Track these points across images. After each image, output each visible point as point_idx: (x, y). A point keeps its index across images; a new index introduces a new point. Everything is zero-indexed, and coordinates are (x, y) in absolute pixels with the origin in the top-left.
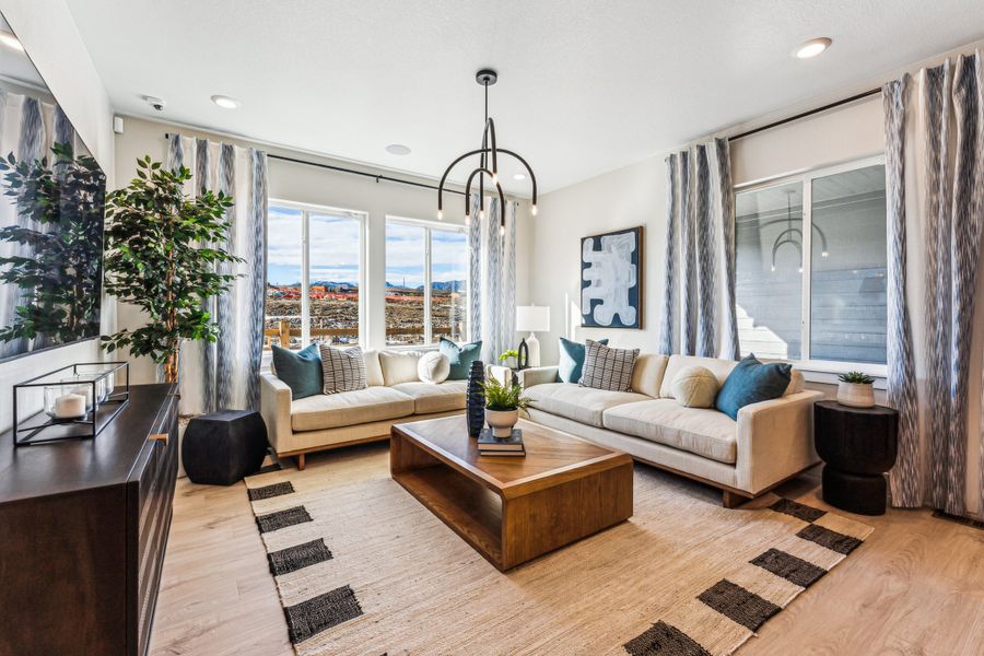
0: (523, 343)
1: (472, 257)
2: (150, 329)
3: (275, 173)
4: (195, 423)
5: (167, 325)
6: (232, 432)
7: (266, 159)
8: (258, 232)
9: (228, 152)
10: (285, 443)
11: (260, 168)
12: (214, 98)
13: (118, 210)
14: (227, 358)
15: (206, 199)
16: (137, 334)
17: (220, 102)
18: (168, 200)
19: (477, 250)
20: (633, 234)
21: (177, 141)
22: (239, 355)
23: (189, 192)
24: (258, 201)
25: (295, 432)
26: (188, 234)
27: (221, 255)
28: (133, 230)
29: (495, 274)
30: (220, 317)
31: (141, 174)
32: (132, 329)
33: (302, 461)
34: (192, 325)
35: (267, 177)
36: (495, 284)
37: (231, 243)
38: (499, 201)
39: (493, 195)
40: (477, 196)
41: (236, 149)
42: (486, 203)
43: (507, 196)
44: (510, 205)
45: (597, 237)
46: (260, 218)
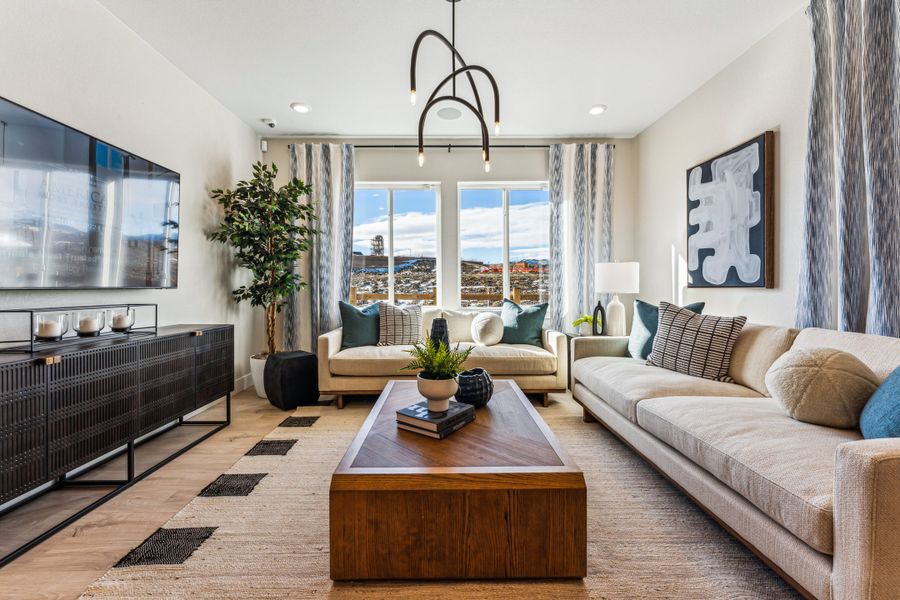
0: (599, 307)
1: (552, 213)
3: (362, 162)
7: (353, 149)
8: (347, 210)
9: (326, 150)
10: (327, 384)
11: (349, 158)
12: (292, 105)
14: (325, 311)
17: (297, 108)
19: (558, 204)
20: (756, 146)
22: (335, 306)
24: (347, 185)
25: (334, 375)
29: (582, 229)
30: (321, 278)
33: (340, 401)
35: (354, 165)
36: (581, 240)
37: (330, 223)
38: (588, 147)
39: (580, 141)
40: (557, 146)
41: (331, 145)
42: (570, 151)
43: (595, 141)
44: (601, 149)
45: (706, 164)
46: (349, 196)
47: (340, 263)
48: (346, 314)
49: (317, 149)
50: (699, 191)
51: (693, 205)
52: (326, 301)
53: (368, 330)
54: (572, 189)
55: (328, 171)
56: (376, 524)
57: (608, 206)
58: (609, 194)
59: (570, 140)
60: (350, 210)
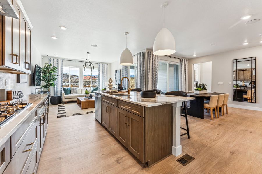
0: (105, 88)
2: (46, 85)
3: (64, 62)
4: (52, 97)
5: (49, 84)
6: (56, 98)
7: (63, 60)
9: (57, 60)
10: (63, 100)
11: (62, 62)
13: (43, 70)
14: (57, 89)
15: (54, 68)
16: (45, 86)
18: (49, 68)
19: (100, 72)
20: (120, 71)
21: (50, 59)
22: (59, 88)
23: (52, 67)
24: (62, 67)
25: (65, 99)
26: (51, 73)
27: (56, 75)
28: (44, 72)
29: (103, 76)
30: (56, 83)
31: (45, 65)
32: (44, 85)
33: (66, 103)
34: (52, 84)
35: (63, 63)
36: (103, 78)
37: (58, 73)
38: (104, 64)
39: (103, 63)
40: (99, 64)
41: (59, 59)
42: (101, 65)
43: (105, 63)
44: (106, 65)
45: (117, 71)
46: (62, 69)
47: (61, 80)
48: (65, 90)
49: (56, 60)
50: (116, 74)
51: (116, 75)
52: (57, 87)
53: (69, 92)
54: (102, 70)
55: (58, 64)
56: (85, 104)
57: (107, 73)
58: (107, 71)
59: (101, 63)
60: (62, 71)
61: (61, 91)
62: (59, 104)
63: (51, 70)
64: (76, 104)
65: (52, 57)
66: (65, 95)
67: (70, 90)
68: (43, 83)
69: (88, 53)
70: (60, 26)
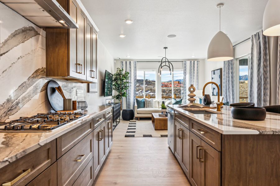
1: (184, 78)
2: (118, 95)
4: (124, 110)
5: (120, 94)
6: (128, 112)
7: (136, 62)
8: (135, 77)
9: (130, 62)
10: (136, 115)
11: (135, 64)
12: (127, 56)
13: (114, 77)
14: (130, 101)
15: (126, 74)
16: (117, 96)
18: (121, 74)
19: (185, 75)
20: (219, 70)
21: (122, 63)
22: (132, 100)
23: (124, 72)
24: (135, 71)
25: (138, 113)
26: (123, 79)
27: (128, 82)
28: (116, 79)
29: (191, 81)
30: (129, 93)
31: (117, 70)
32: (116, 95)
33: (139, 119)
34: (123, 95)
35: (137, 66)
37: (131, 80)
38: (192, 62)
39: (190, 60)
40: (185, 61)
41: (131, 62)
42: (188, 63)
43: (194, 60)
44: (196, 62)
45: (214, 71)
46: (135, 74)
47: (133, 89)
48: (137, 101)
49: (128, 63)
51: (212, 78)
52: (130, 98)
53: (142, 105)
54: (189, 71)
55: (130, 68)
57: (198, 76)
58: (198, 73)
59: (188, 60)
60: (135, 76)
61: (134, 103)
62: (131, 121)
63: (123, 76)
64: (151, 122)
65: (124, 60)
66: (138, 108)
67: (144, 102)
68: (114, 93)
69: (166, 48)
70: (126, 21)
